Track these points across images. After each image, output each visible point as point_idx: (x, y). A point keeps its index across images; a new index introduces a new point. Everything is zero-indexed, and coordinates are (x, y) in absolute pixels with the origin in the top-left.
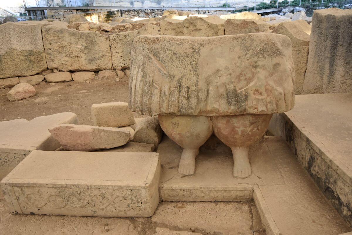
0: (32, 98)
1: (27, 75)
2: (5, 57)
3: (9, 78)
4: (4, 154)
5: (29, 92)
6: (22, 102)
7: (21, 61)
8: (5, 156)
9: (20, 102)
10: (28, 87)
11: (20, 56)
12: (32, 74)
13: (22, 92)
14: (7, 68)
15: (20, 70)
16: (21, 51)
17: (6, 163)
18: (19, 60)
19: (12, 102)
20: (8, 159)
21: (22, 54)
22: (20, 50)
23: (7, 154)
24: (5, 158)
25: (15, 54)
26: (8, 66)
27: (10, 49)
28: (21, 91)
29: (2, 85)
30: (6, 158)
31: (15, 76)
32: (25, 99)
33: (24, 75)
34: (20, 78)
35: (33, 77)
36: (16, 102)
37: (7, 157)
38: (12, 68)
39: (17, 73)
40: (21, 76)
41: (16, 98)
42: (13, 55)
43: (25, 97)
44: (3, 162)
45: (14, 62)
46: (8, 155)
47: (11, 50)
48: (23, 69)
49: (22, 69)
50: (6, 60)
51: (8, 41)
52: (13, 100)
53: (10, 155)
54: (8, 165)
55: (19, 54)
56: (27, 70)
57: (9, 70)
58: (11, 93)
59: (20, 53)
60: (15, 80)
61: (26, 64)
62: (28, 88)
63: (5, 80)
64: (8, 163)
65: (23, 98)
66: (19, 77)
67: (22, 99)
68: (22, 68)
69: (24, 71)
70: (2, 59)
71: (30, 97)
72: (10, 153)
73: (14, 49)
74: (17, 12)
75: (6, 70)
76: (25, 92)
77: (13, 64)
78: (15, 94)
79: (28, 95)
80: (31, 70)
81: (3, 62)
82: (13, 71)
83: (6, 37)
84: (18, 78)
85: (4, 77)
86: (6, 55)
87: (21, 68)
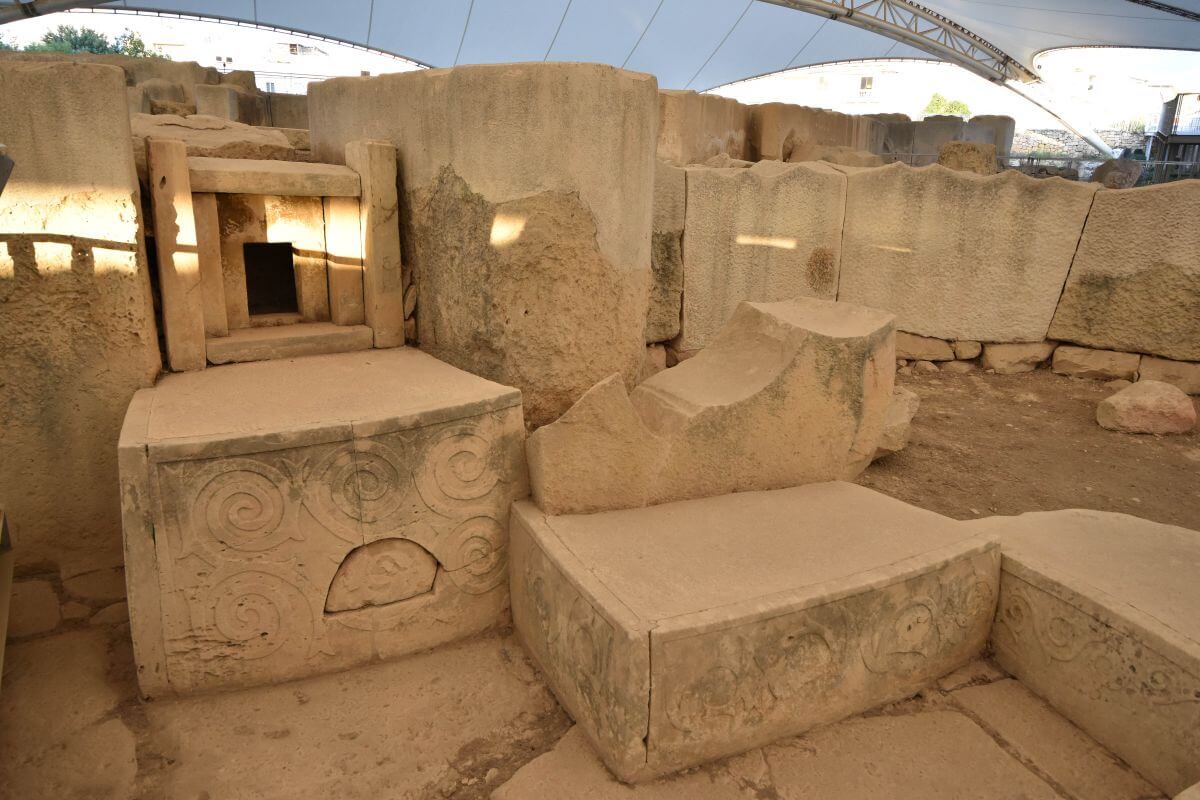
0: (1177, 442)
1: (1174, 355)
2: (1129, 286)
3: (1112, 349)
4: (1160, 661)
5: (1175, 416)
6: (1140, 442)
7: (1178, 308)
8: (1160, 672)
9: (1133, 440)
10: (1179, 401)
11: (1180, 291)
12: (1190, 357)
13: (1151, 412)
14: (1122, 319)
15: (1159, 334)
16: (1192, 278)
17: (1150, 692)
18: (1170, 304)
19: (1107, 433)
20: (1164, 686)
21: (1189, 287)
22: (1189, 273)
23: (1173, 667)
24: (1154, 673)
25: (1165, 282)
26: (1125, 315)
27: (1156, 264)
28: (1151, 408)
29: (1079, 367)
30: (1159, 677)
31: (1130, 350)
32: (1152, 434)
33: (1163, 353)
34: (1146, 360)
35: (1191, 366)
36: (1119, 435)
37: (1165, 675)
38: (1137, 322)
39: (1145, 343)
40: (1149, 355)
41: (1126, 423)
42: (1160, 284)
43: (1152, 429)
44: (1140, 685)
45: (1152, 305)
46: (1173, 673)
47: (1161, 267)
48: (1169, 334)
49: (1164, 334)
50: (1127, 295)
51: (1164, 238)
52: (1111, 425)
53: (1183, 677)
54: (1151, 704)
55: (1179, 283)
56: (1184, 340)
57: (1122, 328)
58: (1117, 403)
59: (1184, 282)
60: (1125, 363)
61: (1190, 319)
62: (1175, 403)
63: (1095, 353)
64: (1154, 698)
65: (1145, 430)
66: (1143, 354)
67: (1141, 433)
68: (1168, 331)
69: (1171, 342)
70: (1119, 290)
71: (1167, 434)
72: (1184, 671)
73: (1170, 267)
74: (1117, 144)
75: (1112, 325)
76: (1162, 414)
77: (1146, 311)
78: (1128, 413)
79: (1165, 426)
80: (1195, 345)
81: (1116, 298)
82: (1134, 332)
83: (1162, 225)
84: (1138, 356)
85: (1095, 344)
86: (1138, 278)
87: (1163, 330)
